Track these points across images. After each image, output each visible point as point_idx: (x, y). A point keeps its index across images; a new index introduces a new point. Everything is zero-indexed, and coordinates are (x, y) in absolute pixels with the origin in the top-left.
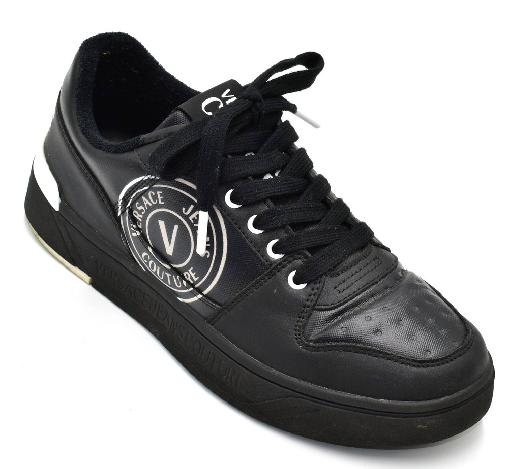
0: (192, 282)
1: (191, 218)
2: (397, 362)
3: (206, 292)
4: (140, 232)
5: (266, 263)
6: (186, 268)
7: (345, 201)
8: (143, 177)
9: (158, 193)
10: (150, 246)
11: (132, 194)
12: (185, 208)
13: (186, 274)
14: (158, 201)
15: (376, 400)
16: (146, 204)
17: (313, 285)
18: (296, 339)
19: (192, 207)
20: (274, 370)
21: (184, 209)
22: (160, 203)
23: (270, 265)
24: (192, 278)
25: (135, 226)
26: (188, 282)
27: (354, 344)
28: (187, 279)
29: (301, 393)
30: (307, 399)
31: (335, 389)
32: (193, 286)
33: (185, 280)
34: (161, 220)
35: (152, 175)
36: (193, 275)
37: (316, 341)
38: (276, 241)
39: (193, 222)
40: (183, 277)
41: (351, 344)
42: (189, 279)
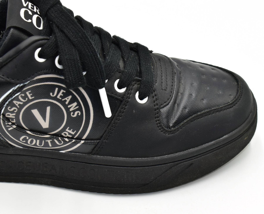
0: (70, 136)
1: (58, 97)
2: (221, 111)
3: (84, 137)
4: (16, 125)
5: (119, 97)
6: (64, 130)
7: (117, 35)
8: (13, 88)
9: (27, 93)
10: (27, 130)
11: (4, 104)
12: (52, 92)
13: (64, 134)
14: (28, 98)
15: (221, 139)
16: (17, 105)
17: (151, 95)
18: (162, 131)
19: (57, 89)
20: (156, 157)
21: (51, 94)
22: (30, 98)
23: (123, 97)
24: (70, 134)
25: (10, 123)
26: (68, 138)
27: (195, 115)
28: (66, 136)
29: (178, 161)
30: (184, 162)
31: (197, 146)
32: (72, 138)
33: (66, 138)
34: (33, 109)
35: (20, 84)
36: (71, 132)
37: (174, 126)
38: (117, 81)
39: (60, 98)
40: (62, 137)
41: (193, 116)
42: (68, 135)
